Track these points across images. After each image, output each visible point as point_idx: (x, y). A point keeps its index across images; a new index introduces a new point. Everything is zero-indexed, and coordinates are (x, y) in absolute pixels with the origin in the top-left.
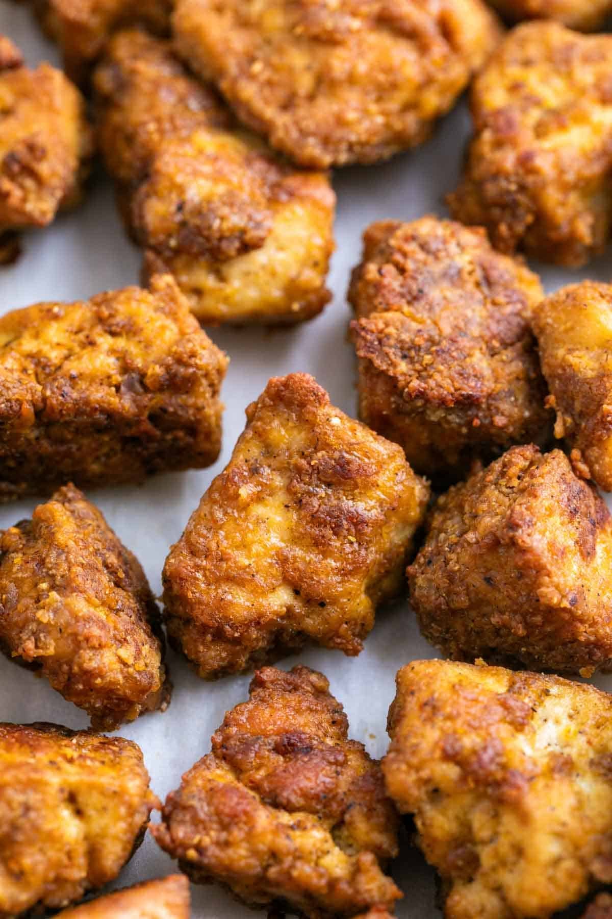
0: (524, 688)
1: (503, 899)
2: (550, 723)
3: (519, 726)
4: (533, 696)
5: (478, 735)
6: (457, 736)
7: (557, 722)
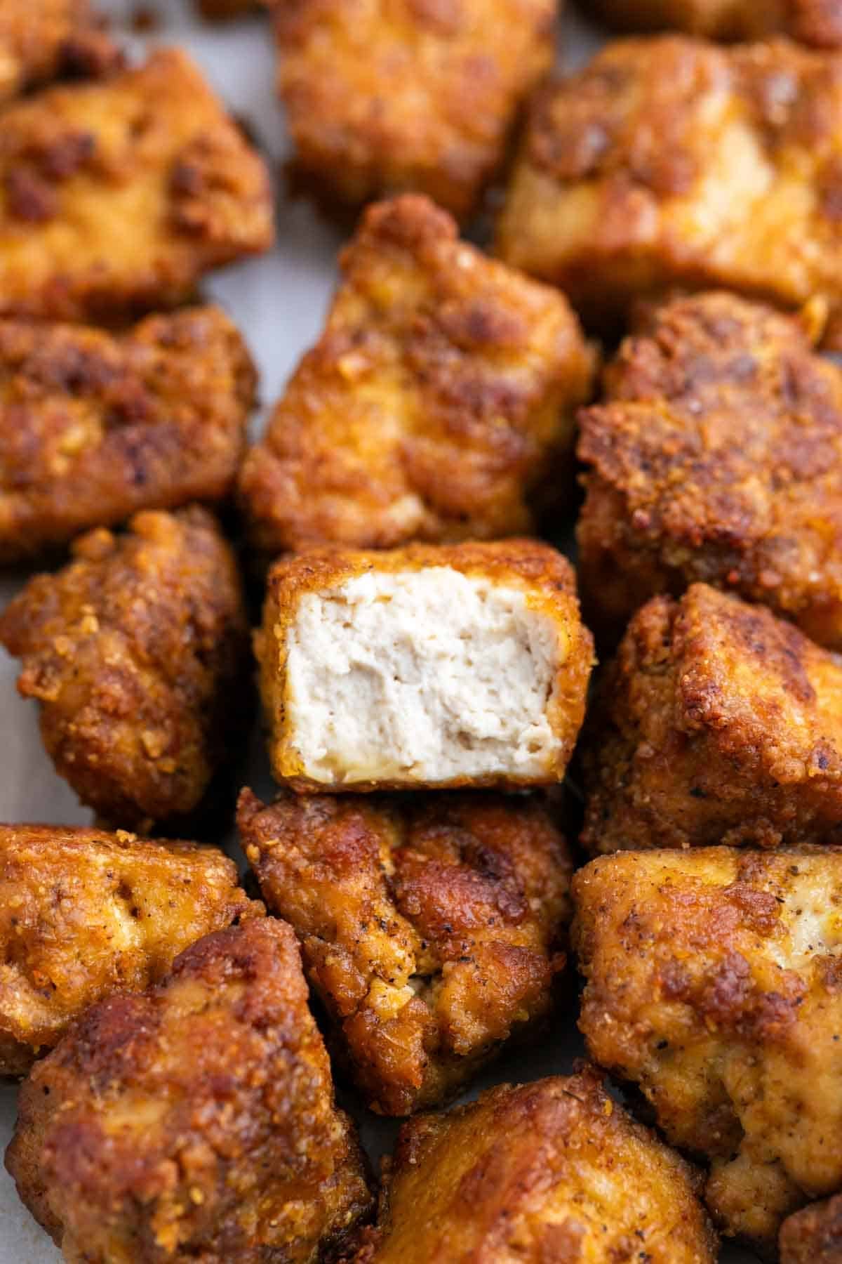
0: (760, 871)
1: (784, 1174)
2: (806, 914)
3: (764, 928)
4: (776, 881)
5: (709, 956)
6: (680, 963)
7: (817, 912)
